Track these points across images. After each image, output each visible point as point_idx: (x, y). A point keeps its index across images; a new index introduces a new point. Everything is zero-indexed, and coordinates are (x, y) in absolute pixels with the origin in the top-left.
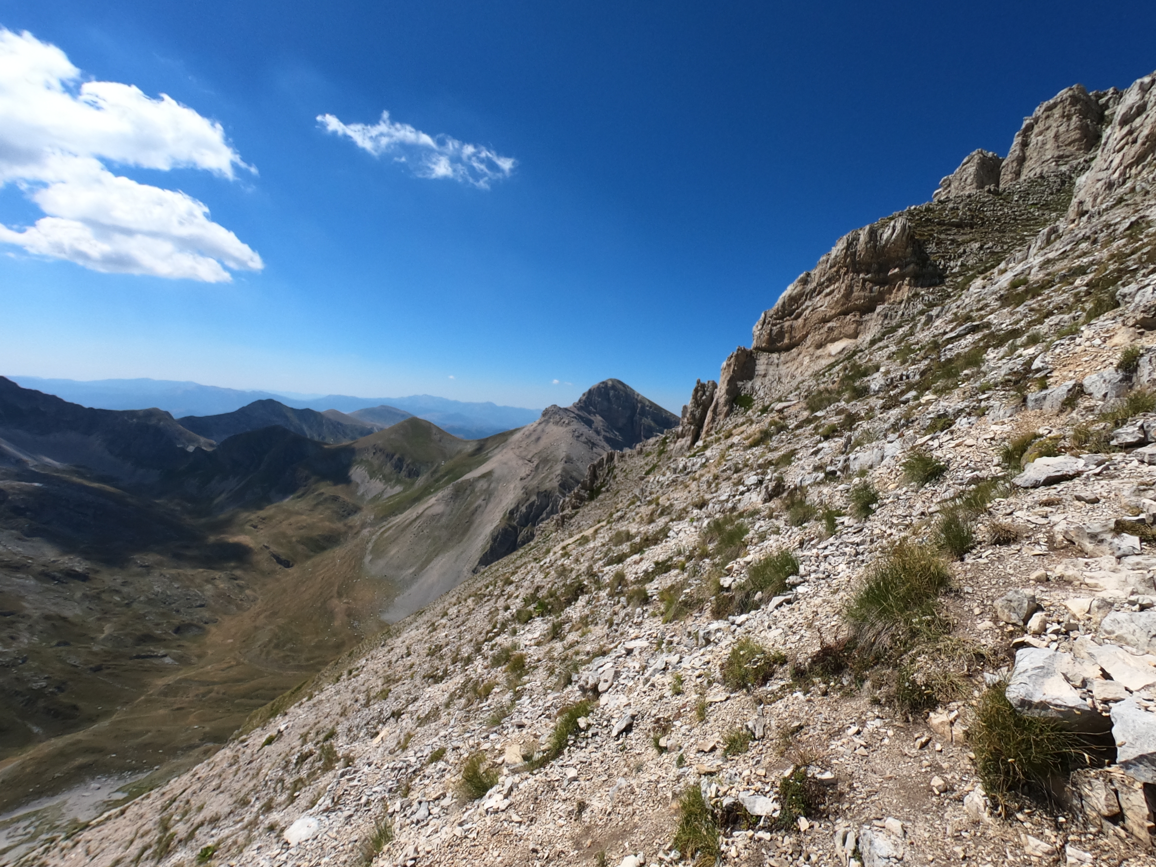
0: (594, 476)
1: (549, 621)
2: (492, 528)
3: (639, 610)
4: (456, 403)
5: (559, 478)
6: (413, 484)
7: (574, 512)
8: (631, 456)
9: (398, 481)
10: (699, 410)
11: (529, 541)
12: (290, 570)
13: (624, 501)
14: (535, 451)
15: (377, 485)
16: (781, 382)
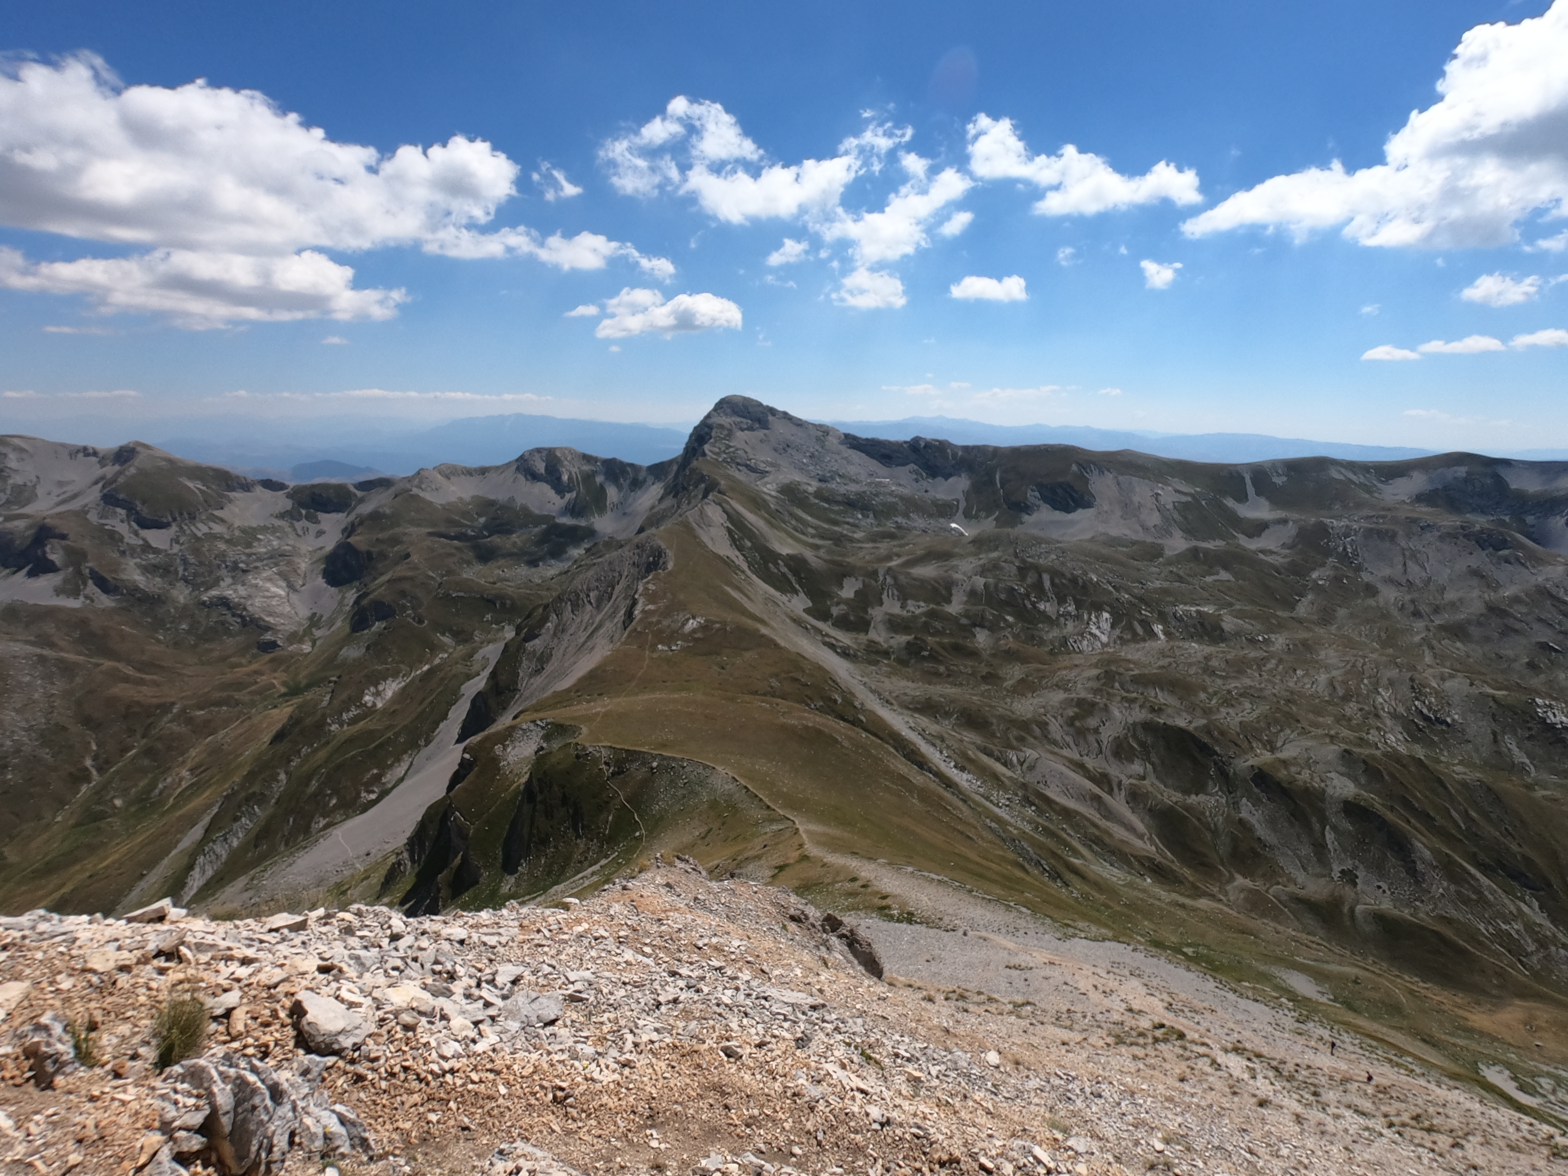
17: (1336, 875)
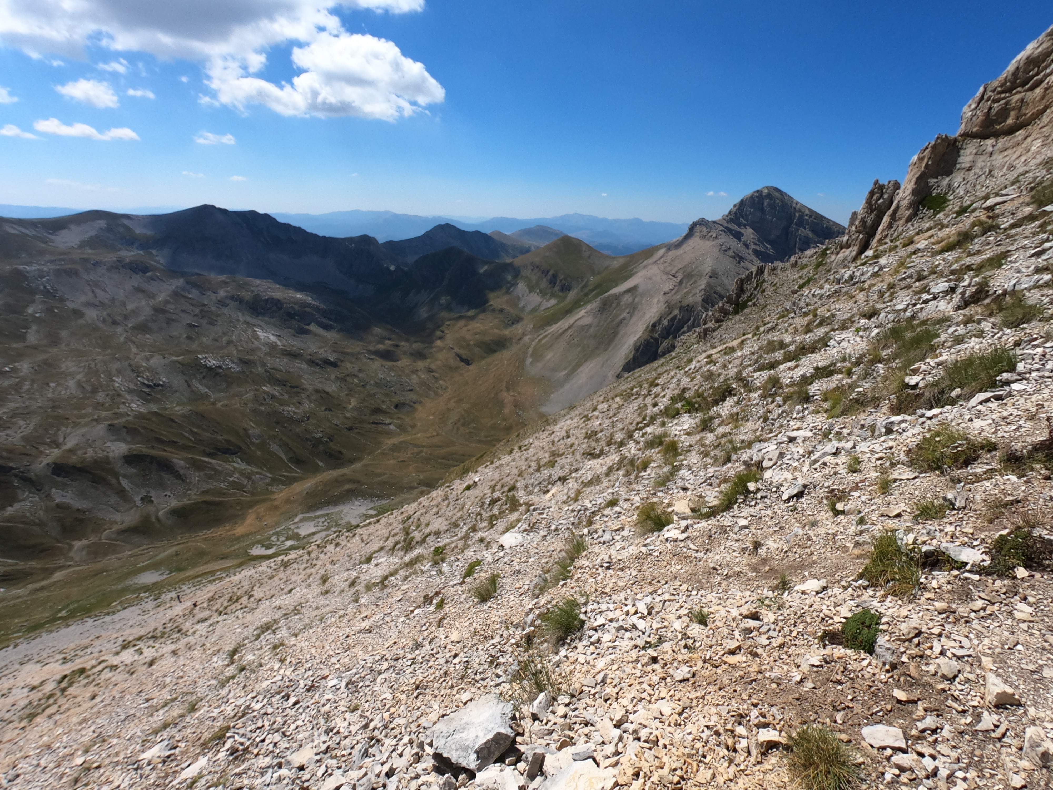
0: (741, 290)
1: (696, 417)
2: (636, 339)
3: (799, 407)
4: (604, 220)
5: (703, 293)
6: (565, 298)
7: (717, 325)
8: (783, 270)
9: (553, 295)
10: (873, 216)
11: (670, 352)
12: (470, 367)
13: (772, 315)
14: (680, 266)
15: (534, 299)
16: (992, 176)
17: (139, 503)
